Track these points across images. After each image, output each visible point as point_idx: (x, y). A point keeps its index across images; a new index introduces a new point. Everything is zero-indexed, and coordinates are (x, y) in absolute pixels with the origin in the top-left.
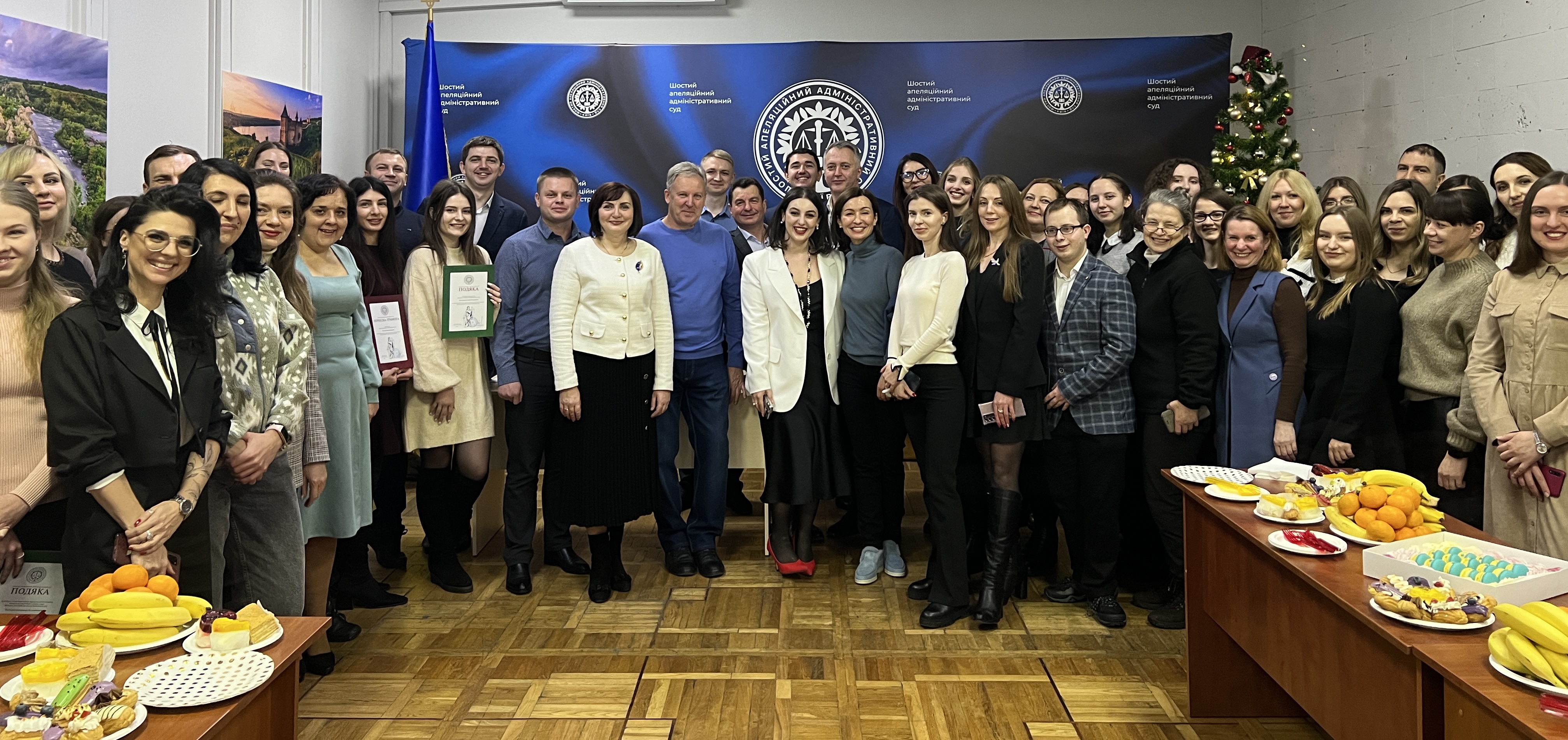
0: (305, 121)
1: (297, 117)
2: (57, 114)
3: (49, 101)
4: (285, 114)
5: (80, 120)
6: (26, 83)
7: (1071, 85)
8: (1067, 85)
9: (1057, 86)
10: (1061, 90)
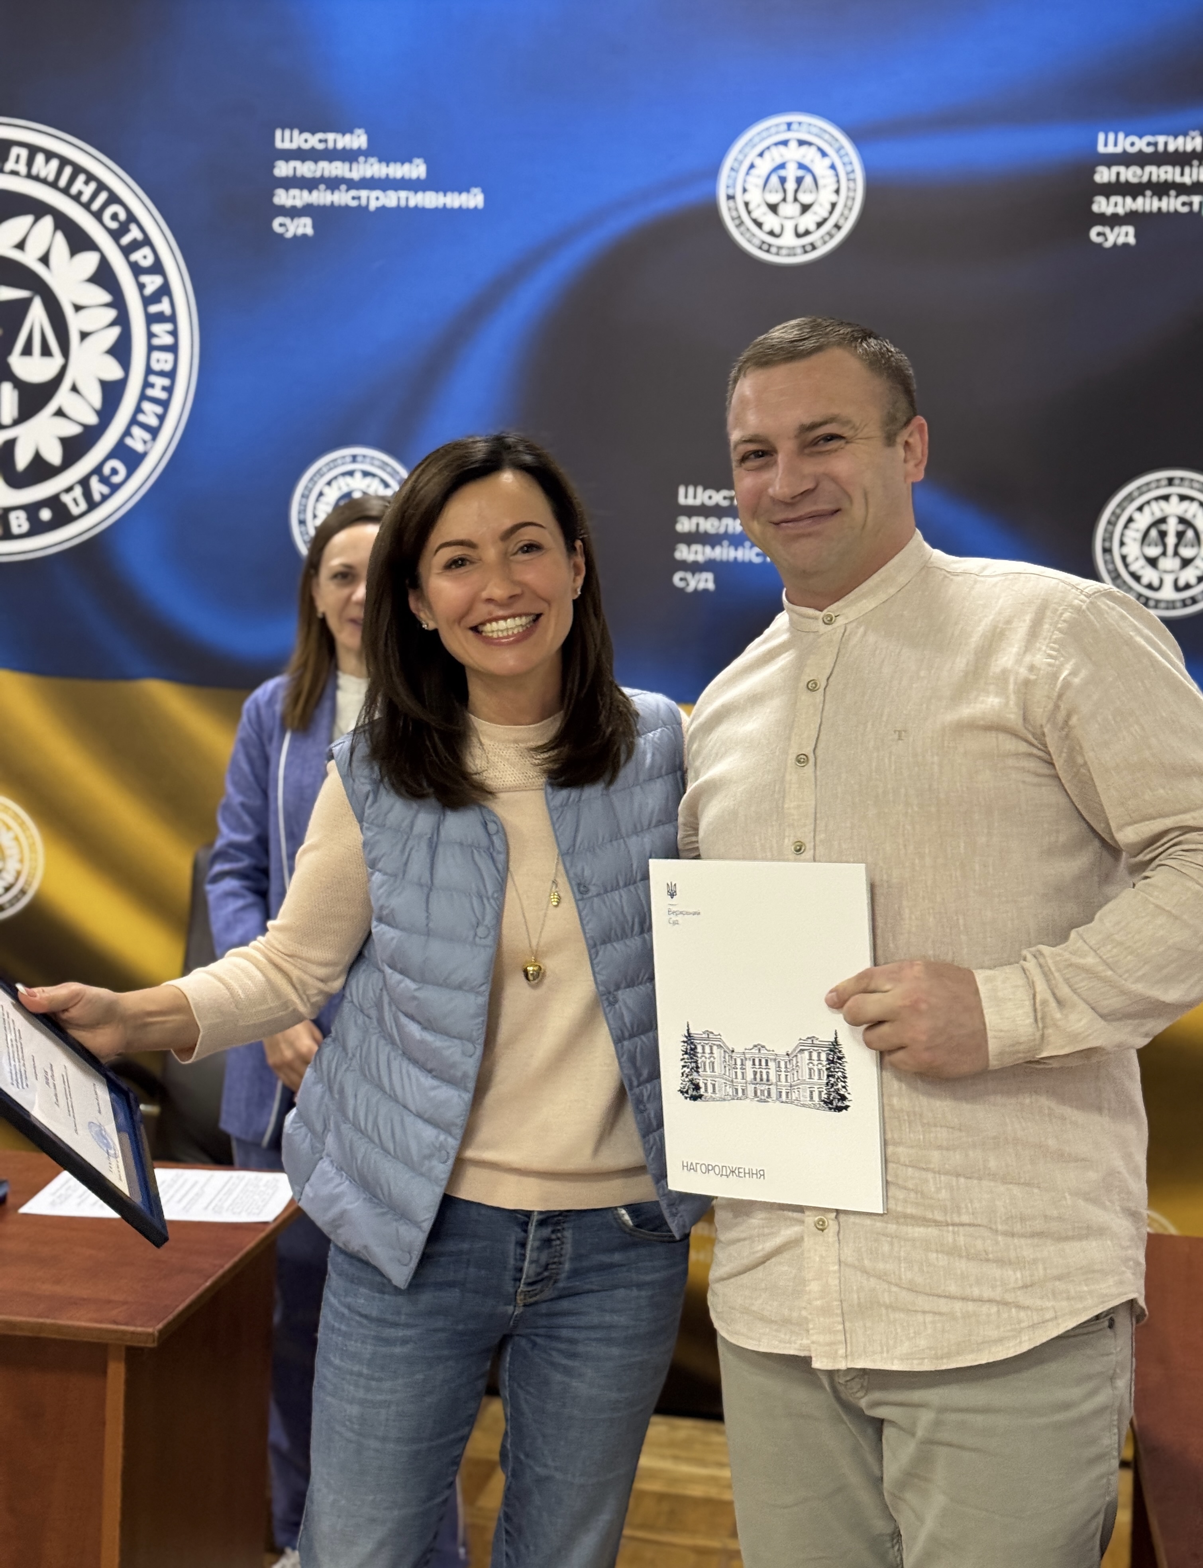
7: (824, 154)
8: (809, 155)
9: (777, 155)
10: (792, 173)
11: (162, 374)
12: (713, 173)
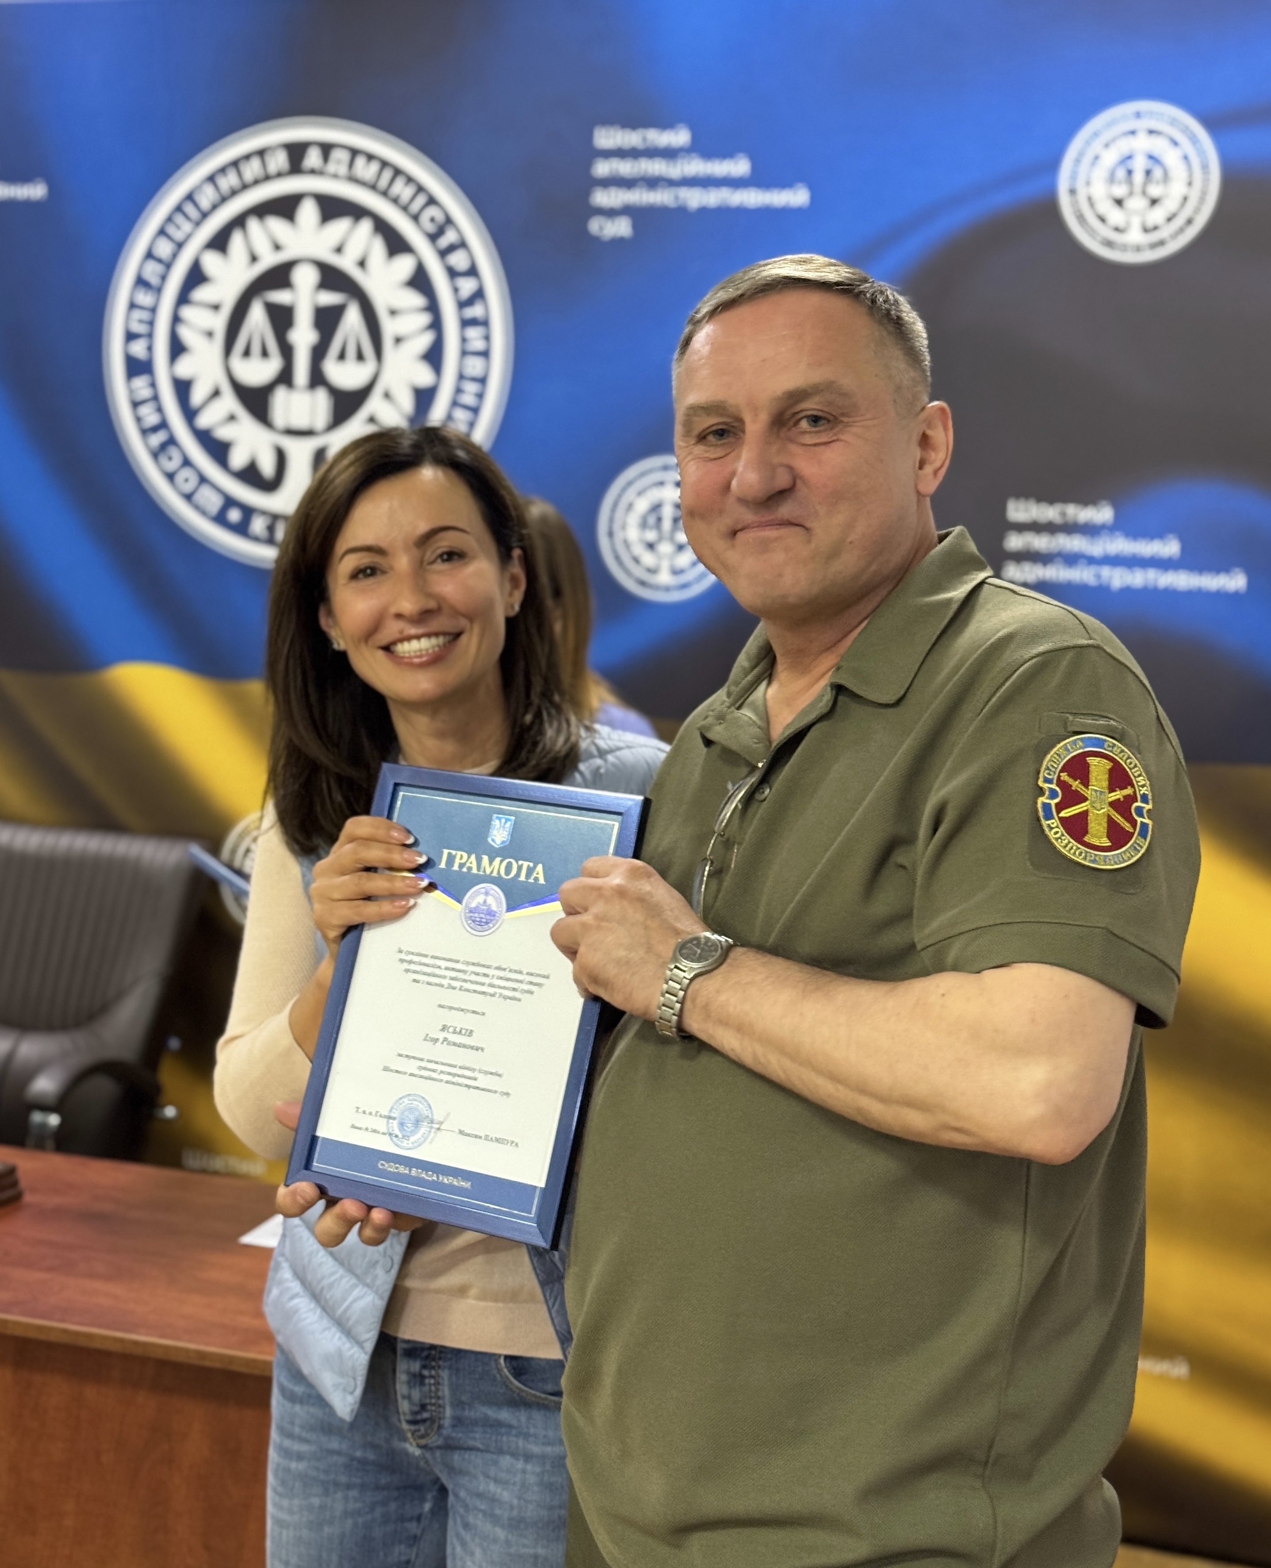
7: (1175, 143)
8: (1159, 146)
9: (1125, 146)
10: (1139, 165)
11: (474, 379)
12: (1052, 165)
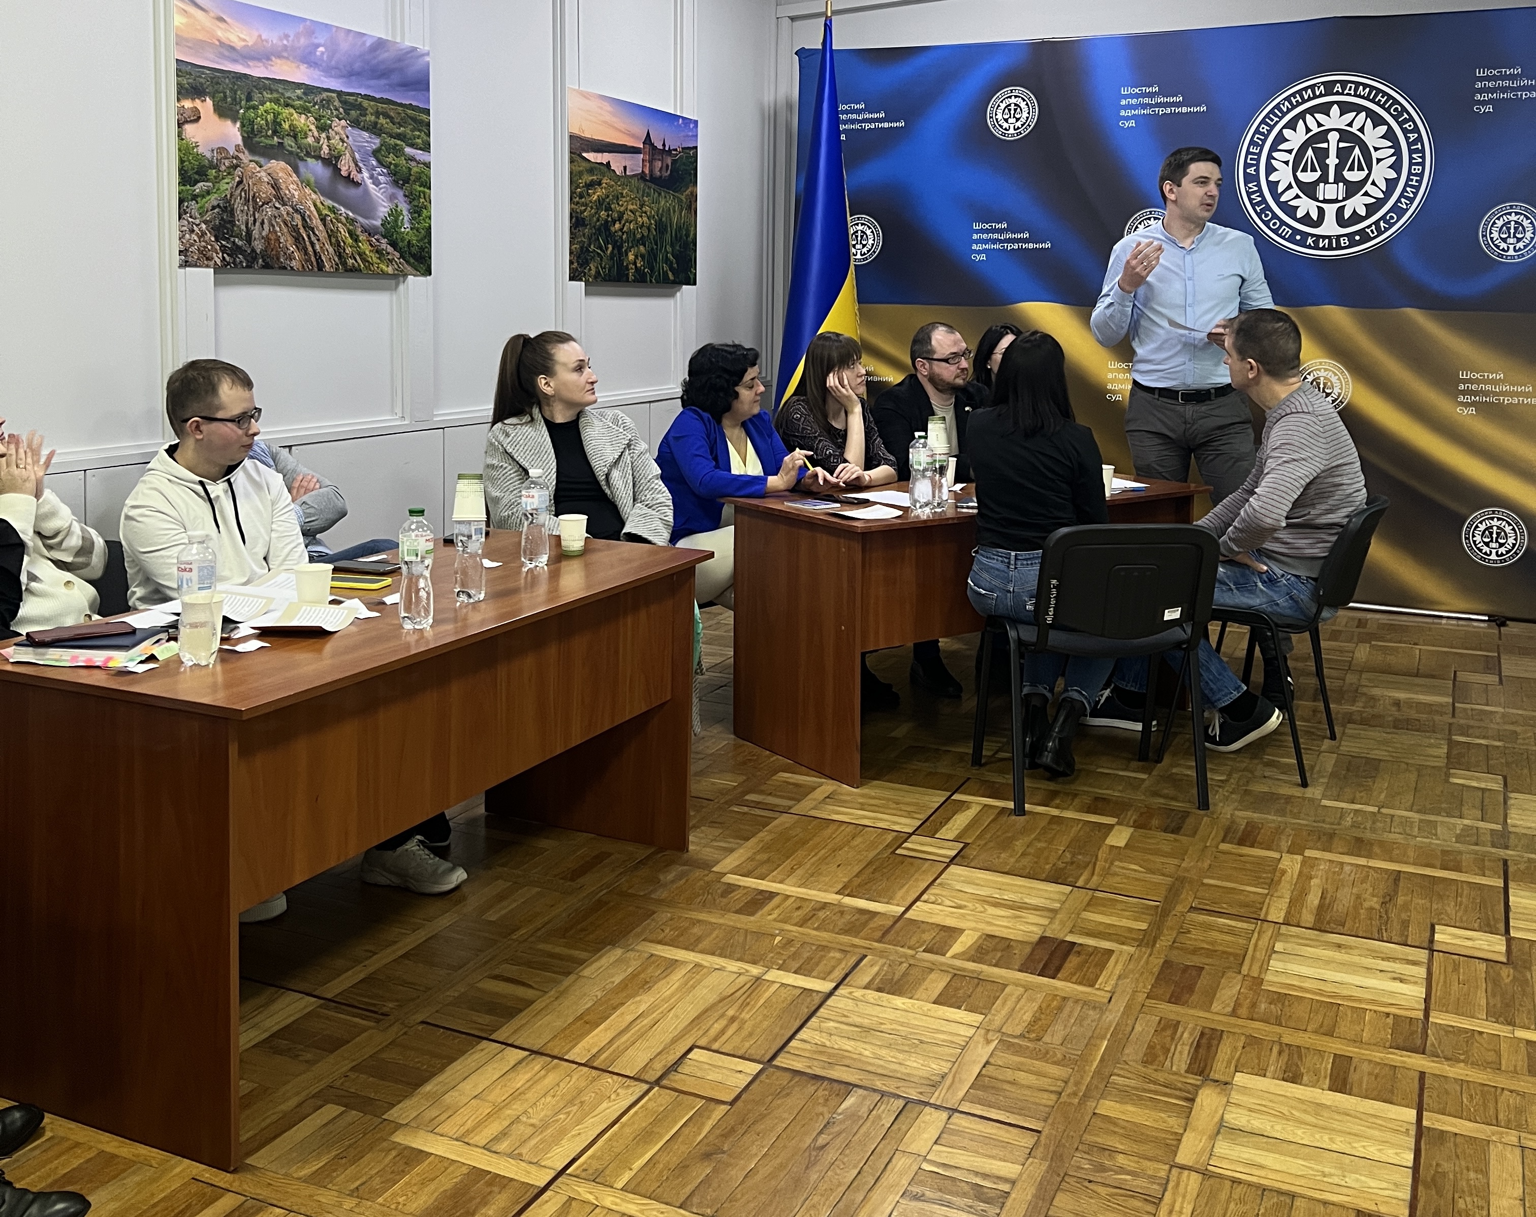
0: (676, 150)
1: (664, 145)
2: (374, 129)
3: (365, 115)
4: (648, 140)
5: (399, 136)
6: (340, 94)
11: (1416, 175)
